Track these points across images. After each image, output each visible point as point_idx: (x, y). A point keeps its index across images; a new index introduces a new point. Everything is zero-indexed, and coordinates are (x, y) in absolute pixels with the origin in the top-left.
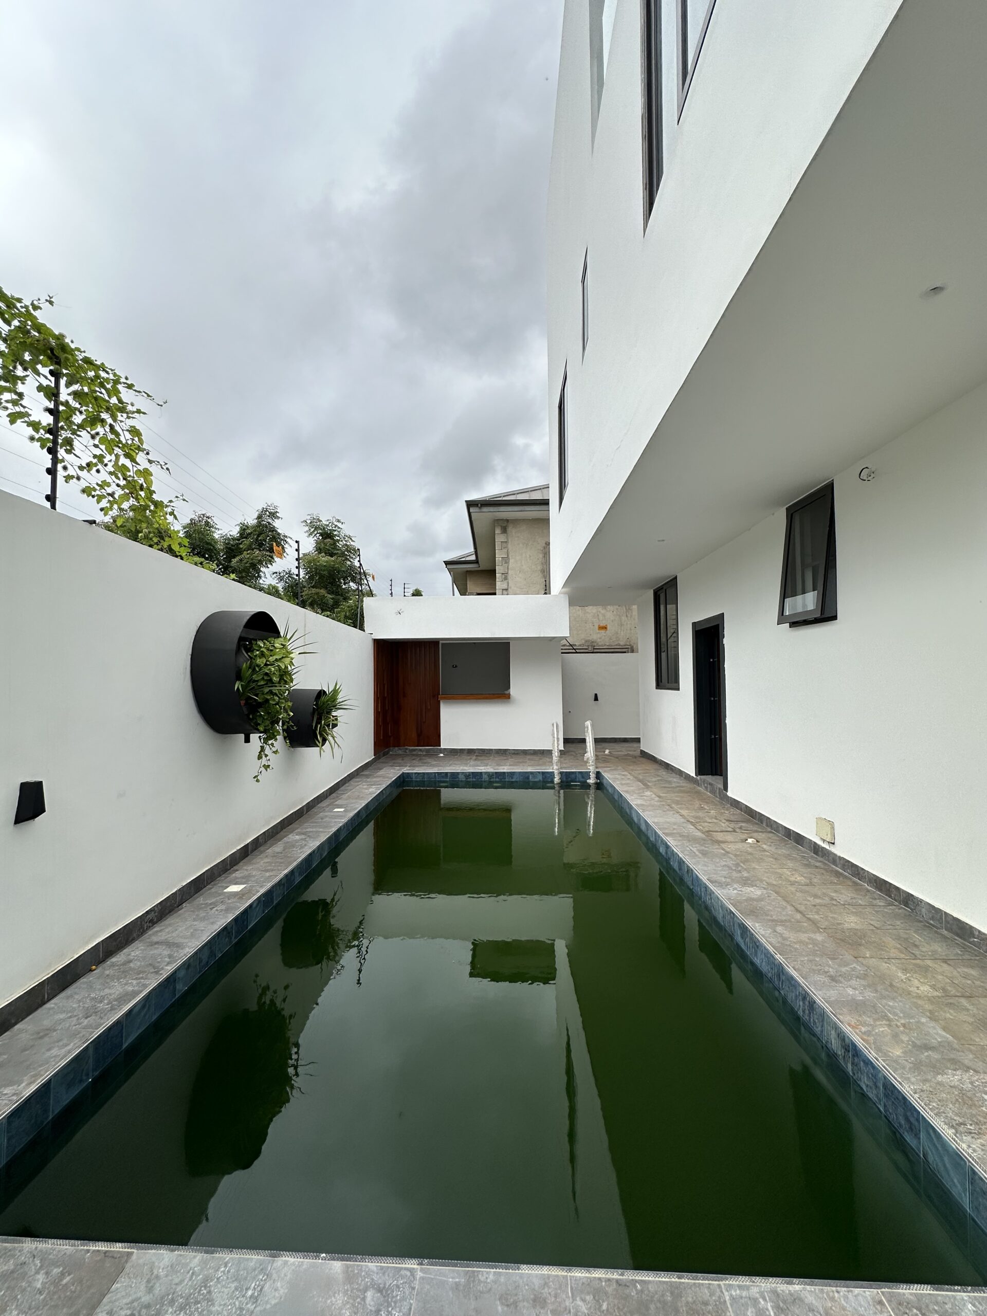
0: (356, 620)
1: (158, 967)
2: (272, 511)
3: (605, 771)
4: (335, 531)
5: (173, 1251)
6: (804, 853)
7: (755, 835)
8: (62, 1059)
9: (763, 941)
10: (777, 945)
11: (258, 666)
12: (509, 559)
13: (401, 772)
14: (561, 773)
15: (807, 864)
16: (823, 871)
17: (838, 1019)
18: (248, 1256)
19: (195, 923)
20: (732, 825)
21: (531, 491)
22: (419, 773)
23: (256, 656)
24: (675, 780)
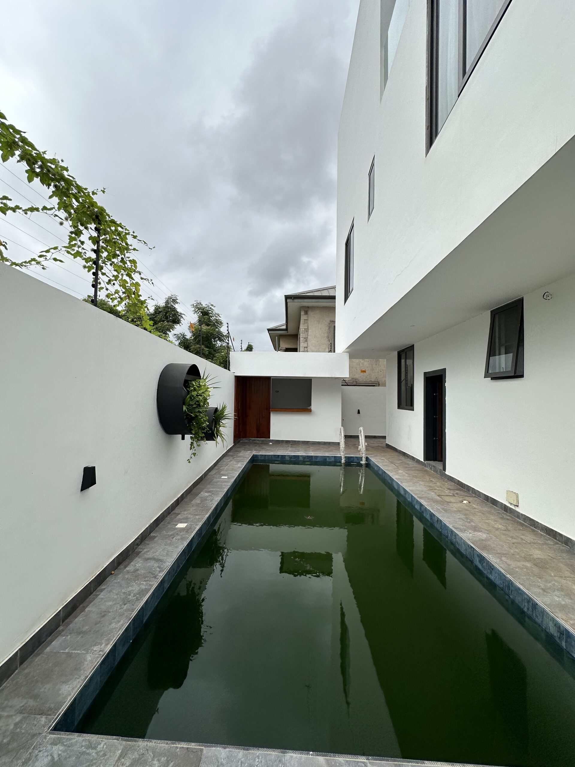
0: (225, 364)
1: (154, 574)
2: (174, 298)
3: (371, 457)
4: (210, 311)
5: (225, 748)
6: (499, 510)
7: (467, 498)
8: (119, 630)
9: (496, 566)
10: (507, 569)
11: (193, 396)
12: (308, 329)
13: (252, 455)
14: (346, 457)
15: (502, 518)
16: (512, 522)
17: (555, 615)
18: (268, 753)
19: (166, 547)
20: (452, 492)
21: (322, 290)
22: (262, 455)
23: (192, 390)
24: (410, 462)
